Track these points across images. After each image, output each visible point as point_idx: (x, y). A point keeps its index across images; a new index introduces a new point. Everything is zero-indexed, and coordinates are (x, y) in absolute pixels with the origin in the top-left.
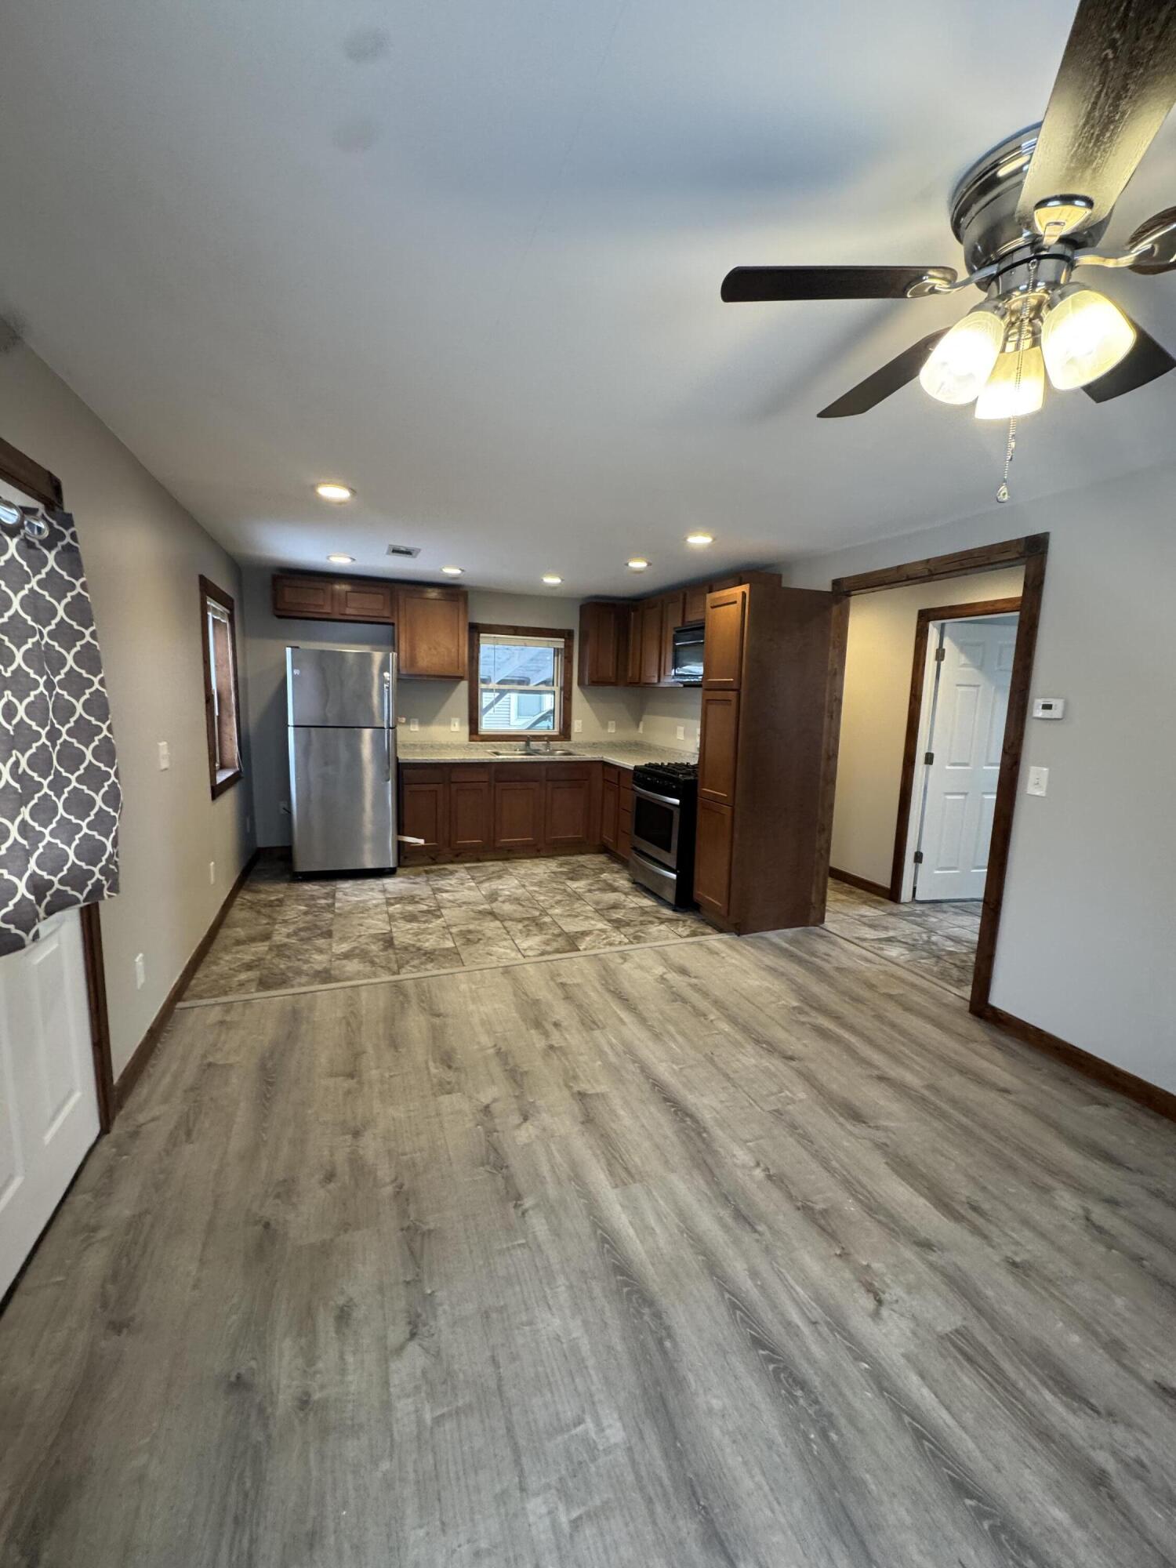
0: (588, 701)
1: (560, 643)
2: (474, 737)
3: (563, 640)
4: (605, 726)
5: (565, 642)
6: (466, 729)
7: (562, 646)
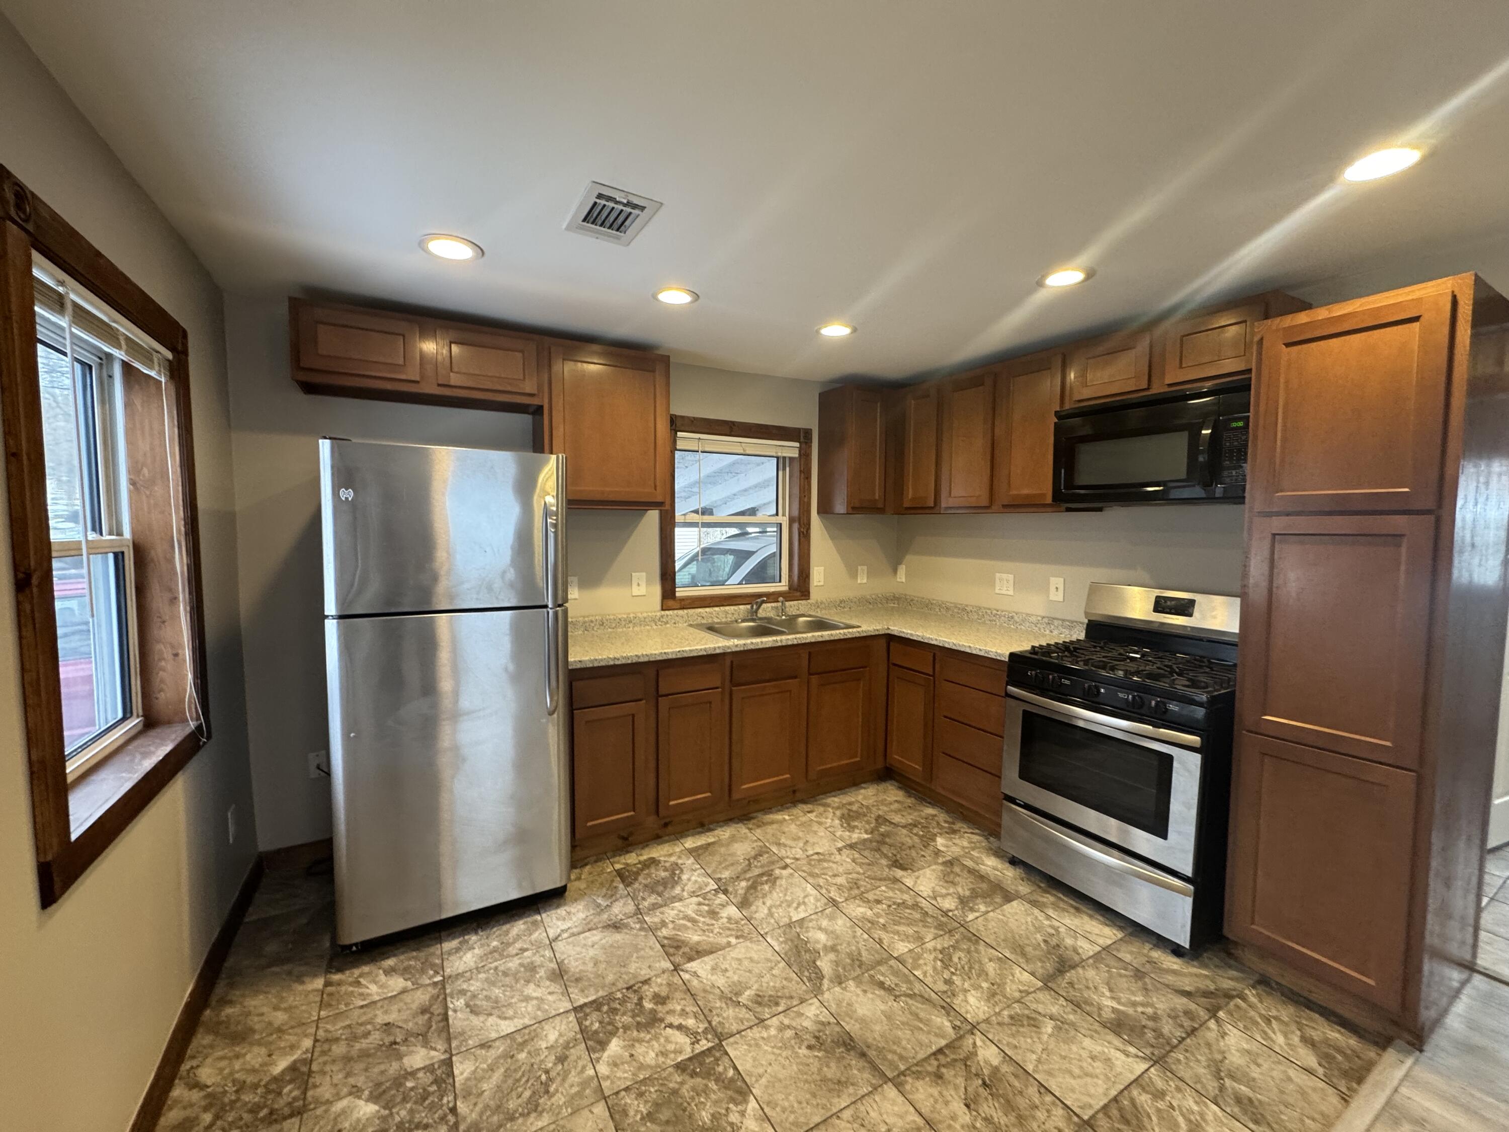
0: (832, 538)
1: (791, 449)
2: (670, 603)
3: (797, 445)
4: (854, 574)
5: (800, 449)
6: (657, 590)
7: (795, 454)
